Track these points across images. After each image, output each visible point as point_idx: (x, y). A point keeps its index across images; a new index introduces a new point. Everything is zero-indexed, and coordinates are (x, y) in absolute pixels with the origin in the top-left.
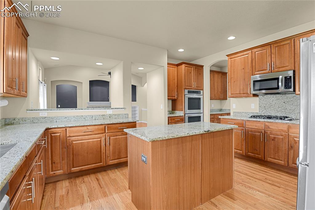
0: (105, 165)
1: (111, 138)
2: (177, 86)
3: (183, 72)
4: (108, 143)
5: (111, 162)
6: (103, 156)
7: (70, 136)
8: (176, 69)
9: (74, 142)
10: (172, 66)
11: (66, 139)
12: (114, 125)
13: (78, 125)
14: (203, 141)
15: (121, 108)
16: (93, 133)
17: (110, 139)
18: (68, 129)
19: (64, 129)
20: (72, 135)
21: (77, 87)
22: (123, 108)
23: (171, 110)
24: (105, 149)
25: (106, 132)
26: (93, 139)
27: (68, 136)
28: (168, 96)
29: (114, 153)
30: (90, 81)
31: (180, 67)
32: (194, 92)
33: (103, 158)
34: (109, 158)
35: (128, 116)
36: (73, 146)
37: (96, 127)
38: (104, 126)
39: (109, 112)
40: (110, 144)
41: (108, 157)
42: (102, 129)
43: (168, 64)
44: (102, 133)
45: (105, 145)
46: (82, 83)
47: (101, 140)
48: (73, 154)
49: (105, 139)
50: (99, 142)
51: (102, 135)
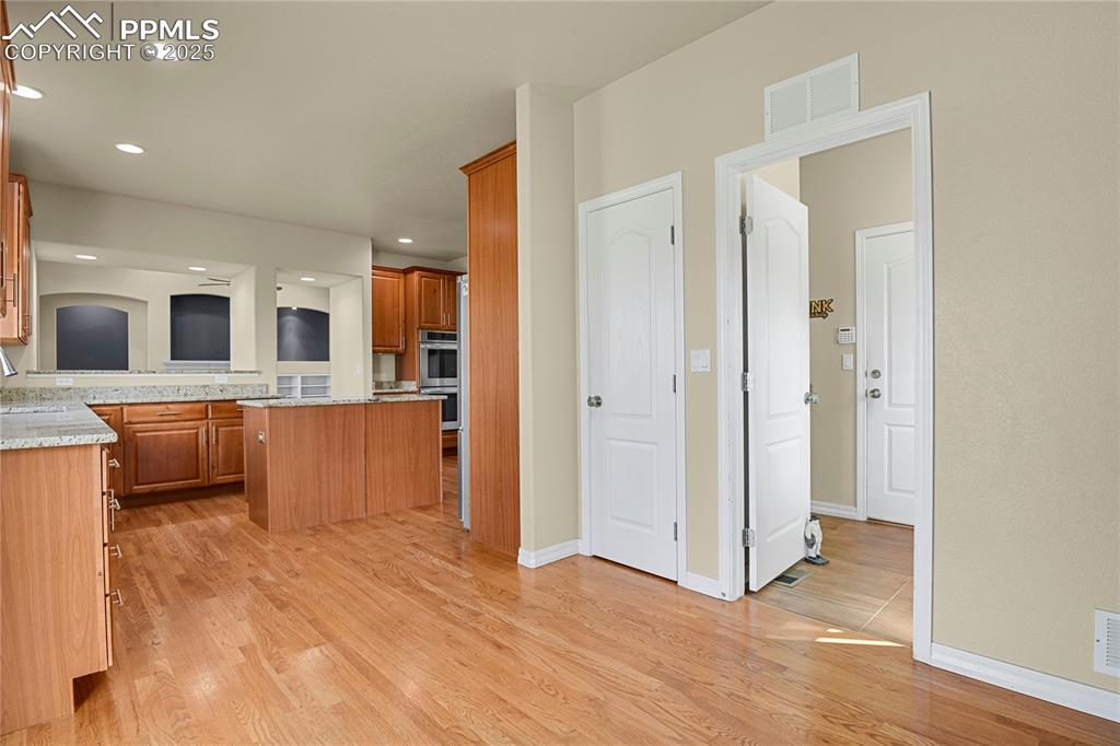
0: (206, 484)
1: (220, 429)
2: (405, 321)
3: (416, 289)
4: (213, 440)
5: (221, 479)
6: (203, 466)
7: (130, 423)
8: (402, 280)
9: (138, 434)
10: (389, 274)
11: (123, 427)
12: (226, 404)
13: (148, 401)
14: (369, 416)
15: (251, 372)
16: (178, 417)
17: (217, 430)
18: (125, 409)
19: (118, 408)
20: (135, 419)
21: (127, 314)
22: (255, 372)
23: (394, 379)
24: (206, 451)
25: (210, 416)
26: (180, 431)
27: (125, 421)
28: (374, 346)
29: (227, 460)
30: (172, 297)
31: (409, 276)
32: (443, 337)
33: (203, 472)
34: (216, 470)
35: (267, 388)
36: (137, 443)
37: (188, 406)
38: (204, 404)
39: (221, 379)
40: (217, 441)
41: (213, 468)
42: (200, 412)
43: (374, 268)
44: (201, 419)
45: (208, 443)
46: (146, 303)
47: (197, 433)
48: (137, 459)
49: (207, 432)
50: (193, 437)
51: (199, 422)
